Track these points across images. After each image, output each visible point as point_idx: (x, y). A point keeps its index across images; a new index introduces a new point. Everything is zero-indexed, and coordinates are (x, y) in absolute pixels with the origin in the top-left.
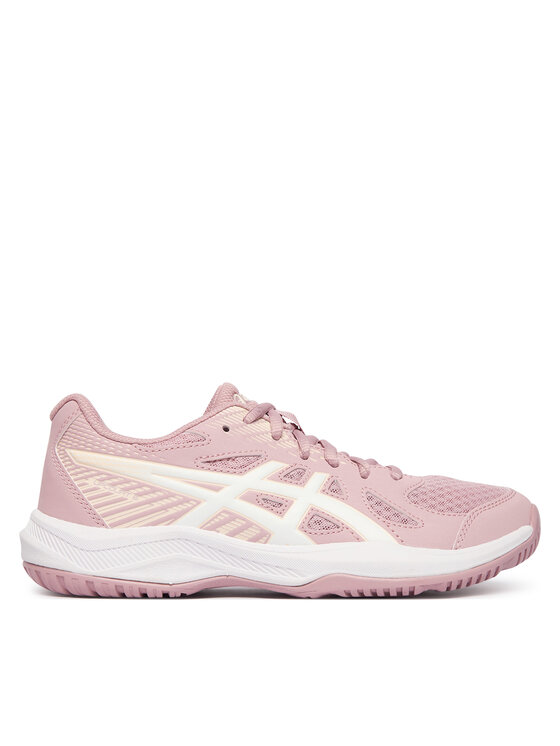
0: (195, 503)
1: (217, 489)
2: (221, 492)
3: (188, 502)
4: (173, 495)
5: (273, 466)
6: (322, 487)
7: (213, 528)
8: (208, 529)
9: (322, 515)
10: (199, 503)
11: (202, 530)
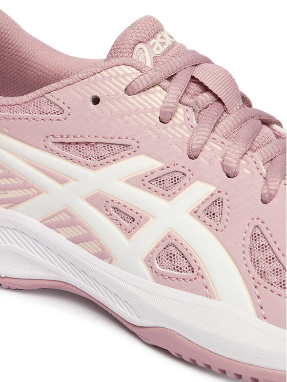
0: (36, 192)
1: (61, 181)
2: (66, 186)
3: (28, 188)
4: (14, 177)
5: (143, 164)
6: (194, 207)
7: (54, 226)
8: (48, 225)
9: (179, 247)
10: (39, 193)
11: (42, 225)
